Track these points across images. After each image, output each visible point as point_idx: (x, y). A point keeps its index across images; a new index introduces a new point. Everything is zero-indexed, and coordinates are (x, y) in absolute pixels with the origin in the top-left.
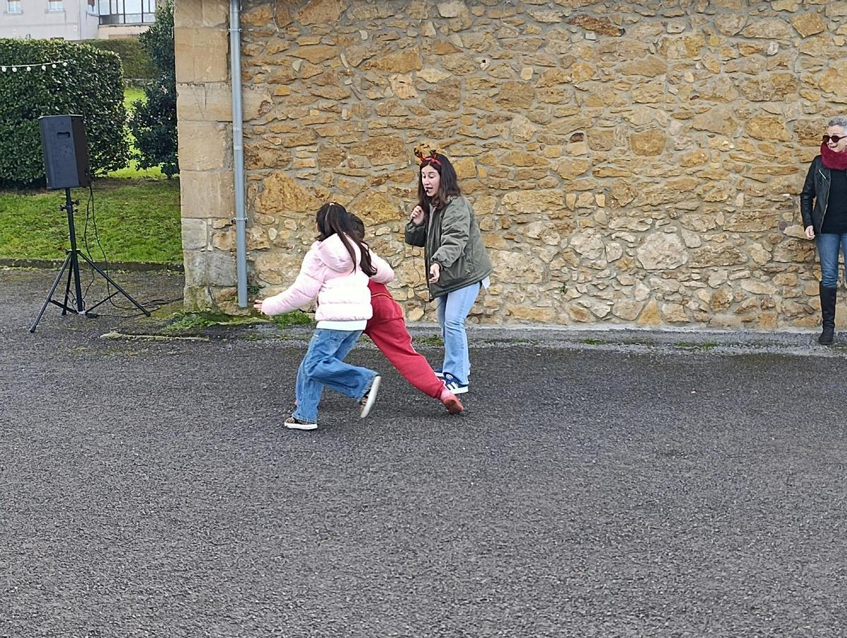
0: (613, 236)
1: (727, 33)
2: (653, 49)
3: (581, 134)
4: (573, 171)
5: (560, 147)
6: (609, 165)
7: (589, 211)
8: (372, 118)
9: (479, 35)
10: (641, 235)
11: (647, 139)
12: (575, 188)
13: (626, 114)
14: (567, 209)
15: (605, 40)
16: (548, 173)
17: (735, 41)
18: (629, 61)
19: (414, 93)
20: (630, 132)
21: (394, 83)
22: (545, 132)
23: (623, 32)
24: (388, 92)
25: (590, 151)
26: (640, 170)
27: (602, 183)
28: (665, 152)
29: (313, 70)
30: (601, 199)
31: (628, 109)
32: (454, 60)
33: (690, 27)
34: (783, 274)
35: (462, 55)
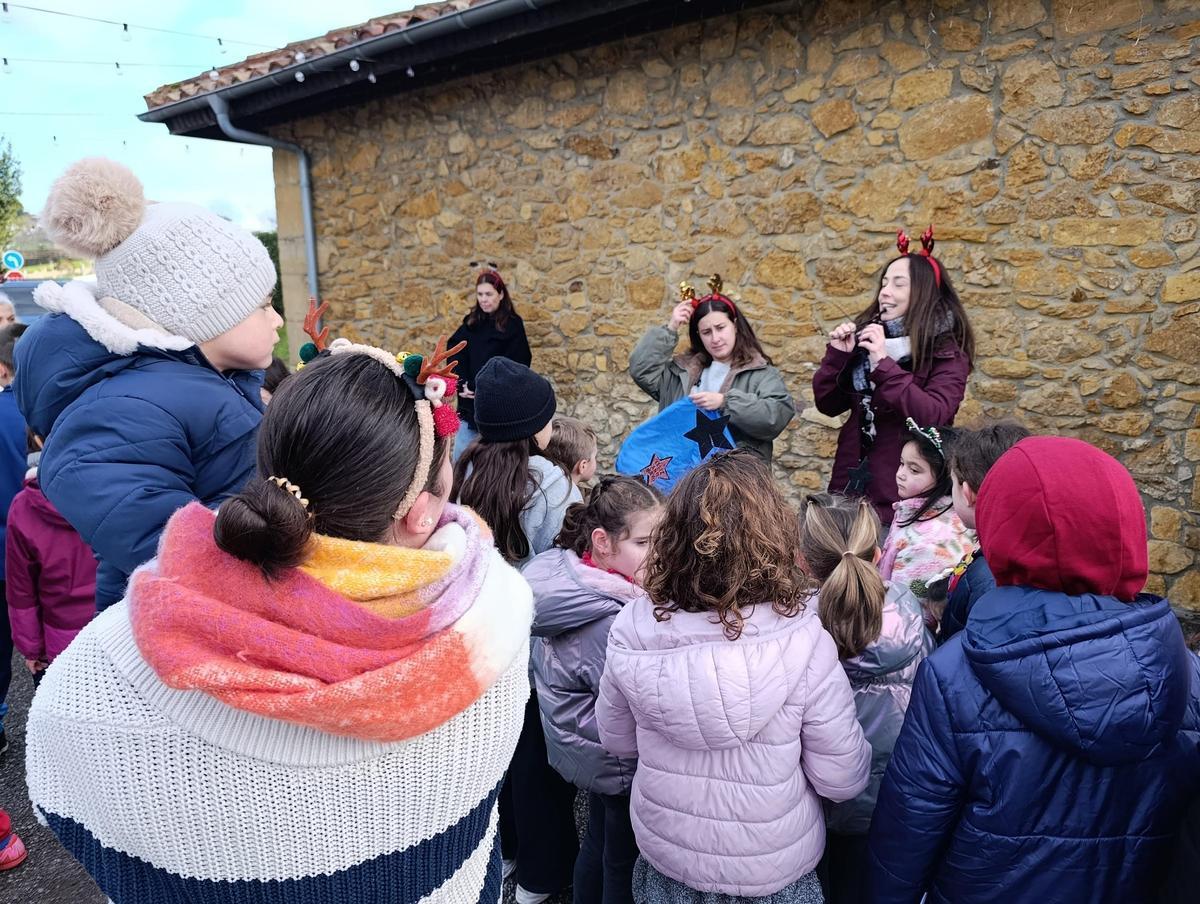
0: (615, 406)
1: (731, 142)
2: (647, 170)
3: (578, 283)
4: (572, 327)
5: (560, 299)
6: (608, 321)
7: (590, 375)
8: (407, 268)
9: (483, 171)
10: (645, 407)
11: (644, 288)
12: (577, 347)
13: (620, 258)
14: (570, 371)
15: (599, 164)
16: (552, 329)
17: (739, 152)
18: (623, 190)
19: (436, 239)
20: (628, 280)
21: (419, 229)
22: (546, 281)
23: (616, 153)
24: (416, 240)
25: (590, 303)
26: (638, 327)
27: (603, 342)
28: (664, 306)
29: (362, 220)
30: (601, 361)
31: (624, 250)
32: (464, 200)
33: (686, 139)
34: (802, 472)
35: (469, 195)
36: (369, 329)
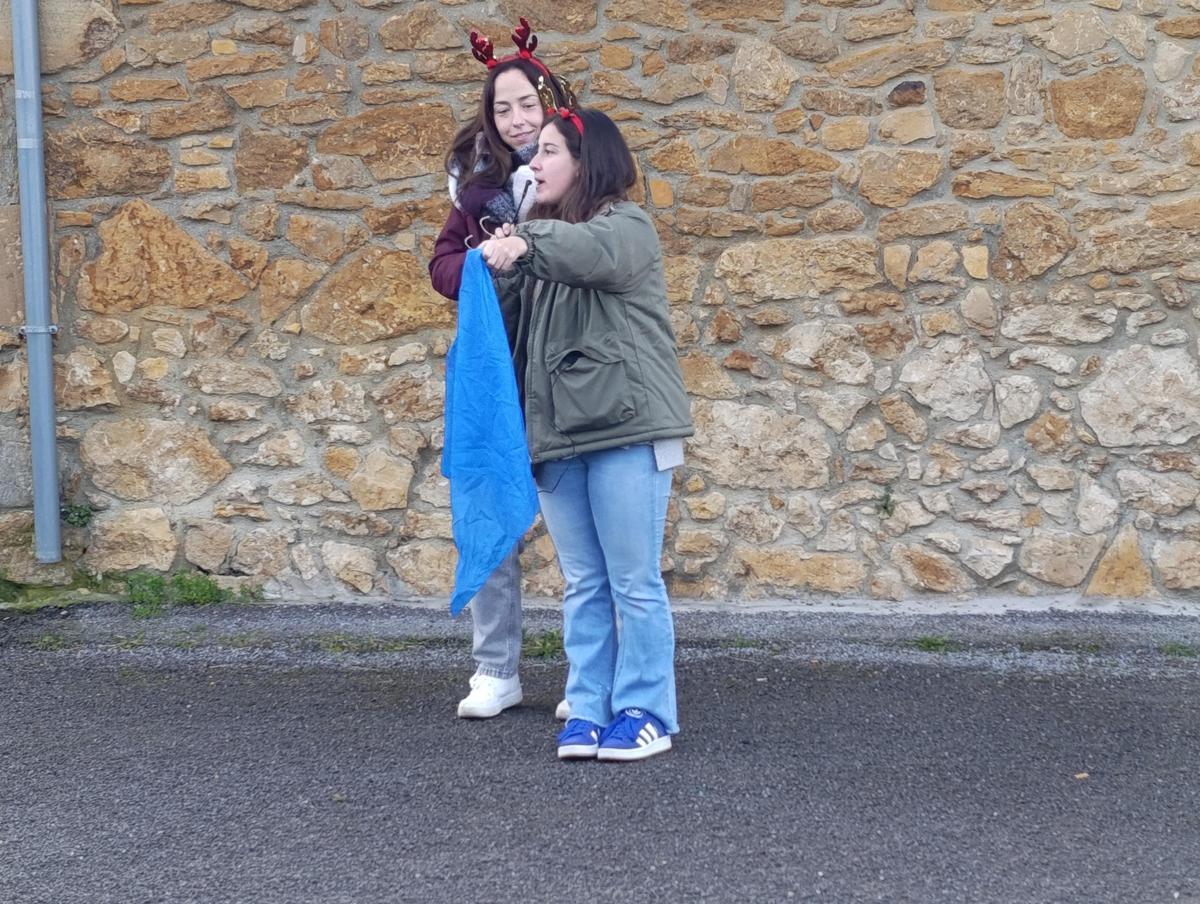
0: (1014, 358)
3: (917, 86)
4: (898, 183)
5: (862, 122)
6: (997, 168)
7: (946, 291)
8: (372, 57)
10: (1089, 354)
11: (1094, 92)
12: (907, 229)
13: (1034, 29)
14: (886, 285)
16: (835, 191)
20: (1050, 76)
22: (823, 82)
25: (944, 130)
26: (1078, 177)
27: (979, 214)
28: (1143, 128)
30: (976, 258)
31: (1040, 12)
36: (226, 217)
